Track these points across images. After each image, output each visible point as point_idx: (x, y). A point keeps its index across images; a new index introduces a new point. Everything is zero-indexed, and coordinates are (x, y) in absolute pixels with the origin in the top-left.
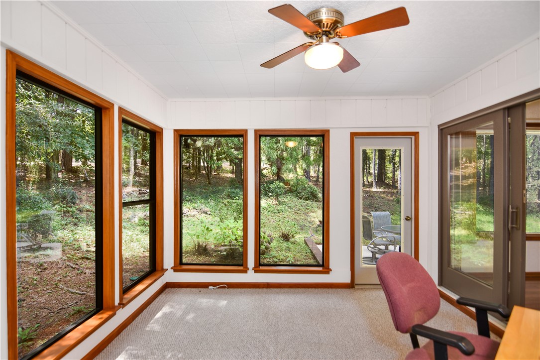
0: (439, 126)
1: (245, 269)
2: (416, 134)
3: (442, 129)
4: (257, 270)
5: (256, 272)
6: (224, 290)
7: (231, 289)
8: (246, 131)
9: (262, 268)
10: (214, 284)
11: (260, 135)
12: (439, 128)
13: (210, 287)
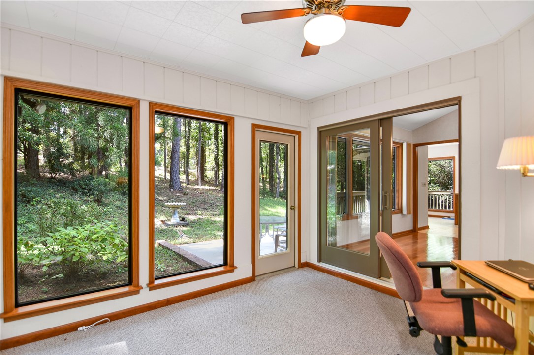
0: (319, 128)
1: (136, 289)
2: (299, 133)
3: (321, 131)
4: (152, 287)
5: (151, 289)
6: (105, 325)
7: (116, 321)
8: (138, 101)
9: (157, 282)
10: (87, 323)
11: (158, 110)
12: (318, 129)
13: (80, 329)
